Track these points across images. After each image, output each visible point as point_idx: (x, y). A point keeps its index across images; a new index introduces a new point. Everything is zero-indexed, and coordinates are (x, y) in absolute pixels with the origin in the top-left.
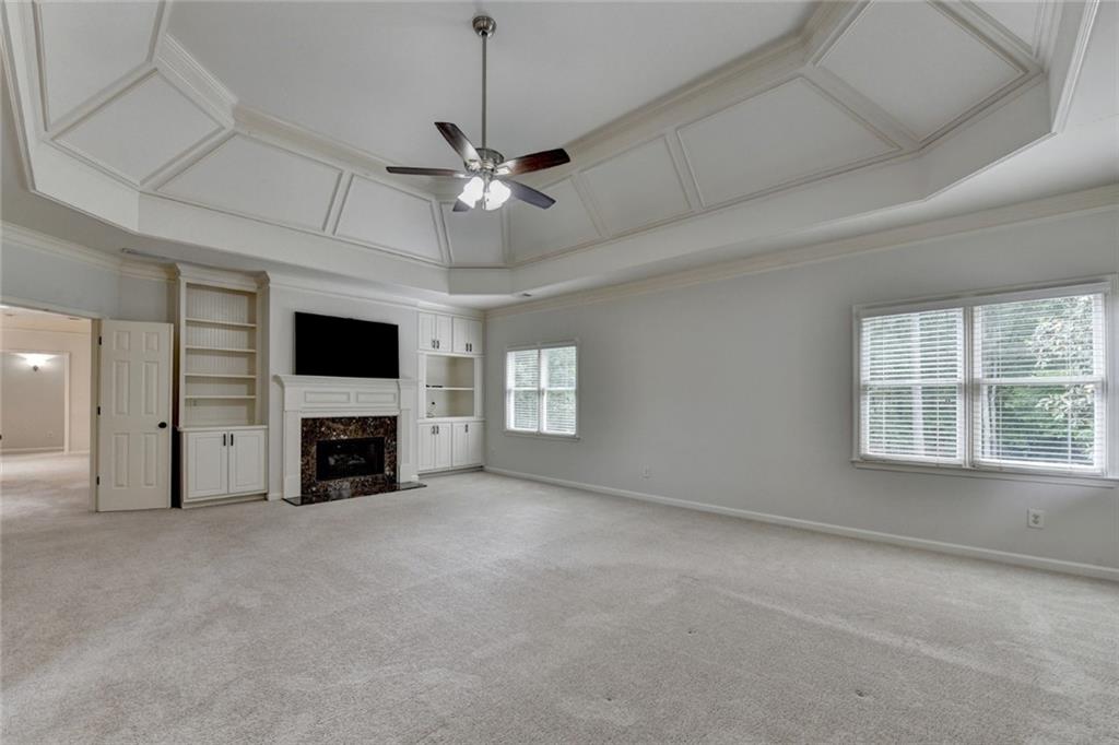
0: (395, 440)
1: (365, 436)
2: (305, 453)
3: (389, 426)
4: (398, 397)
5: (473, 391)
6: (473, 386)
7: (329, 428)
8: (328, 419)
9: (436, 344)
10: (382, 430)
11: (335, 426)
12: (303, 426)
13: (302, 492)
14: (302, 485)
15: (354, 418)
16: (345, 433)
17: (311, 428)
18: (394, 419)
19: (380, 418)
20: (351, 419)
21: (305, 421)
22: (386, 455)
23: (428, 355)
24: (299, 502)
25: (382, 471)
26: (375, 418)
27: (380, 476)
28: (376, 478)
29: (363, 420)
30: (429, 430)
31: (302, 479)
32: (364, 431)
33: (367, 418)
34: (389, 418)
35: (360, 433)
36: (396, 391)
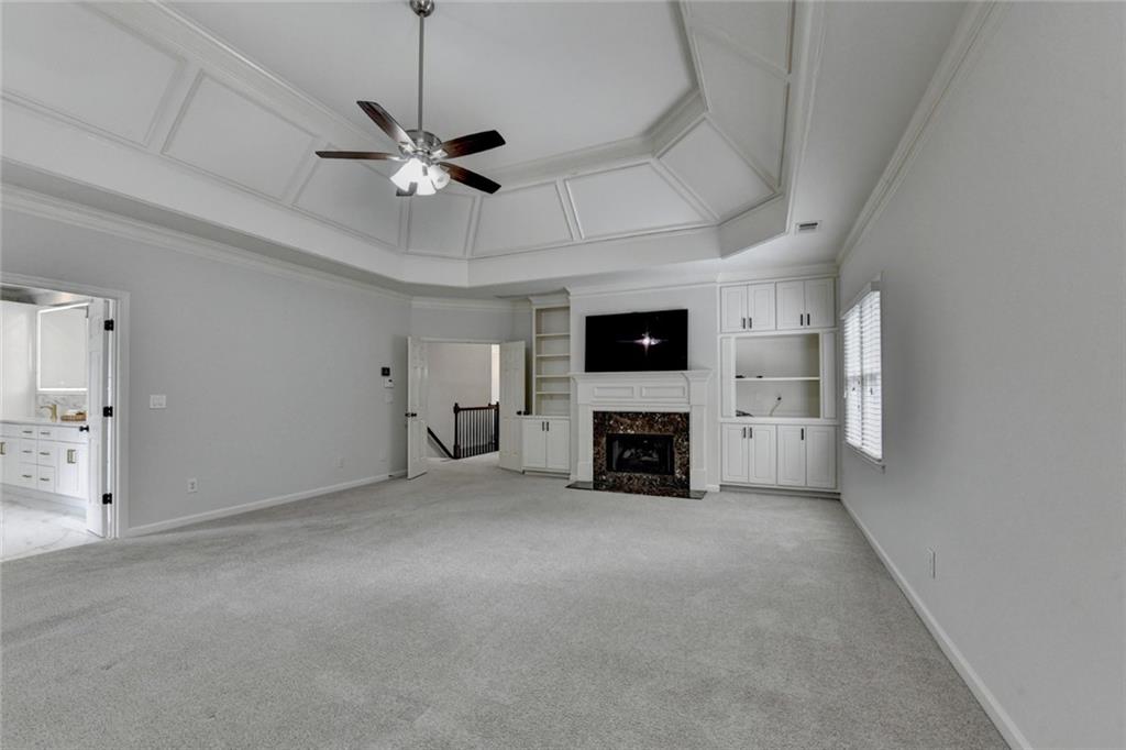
0: (688, 440)
1: (653, 433)
2: (596, 444)
3: (679, 424)
4: (687, 392)
5: (818, 381)
6: (818, 376)
7: (616, 421)
8: (615, 413)
9: (747, 323)
10: (672, 428)
11: (622, 420)
12: (594, 418)
13: (595, 479)
14: (595, 472)
15: (641, 413)
16: (631, 427)
17: (601, 419)
18: (686, 416)
19: (669, 414)
20: (637, 414)
21: (596, 414)
22: (677, 456)
23: (737, 338)
24: (592, 487)
25: (673, 473)
26: (664, 415)
27: (669, 477)
28: (665, 479)
29: (650, 417)
30: (740, 433)
31: (594, 467)
32: (651, 427)
33: (655, 414)
34: (680, 415)
35: (647, 428)
36: (685, 384)
